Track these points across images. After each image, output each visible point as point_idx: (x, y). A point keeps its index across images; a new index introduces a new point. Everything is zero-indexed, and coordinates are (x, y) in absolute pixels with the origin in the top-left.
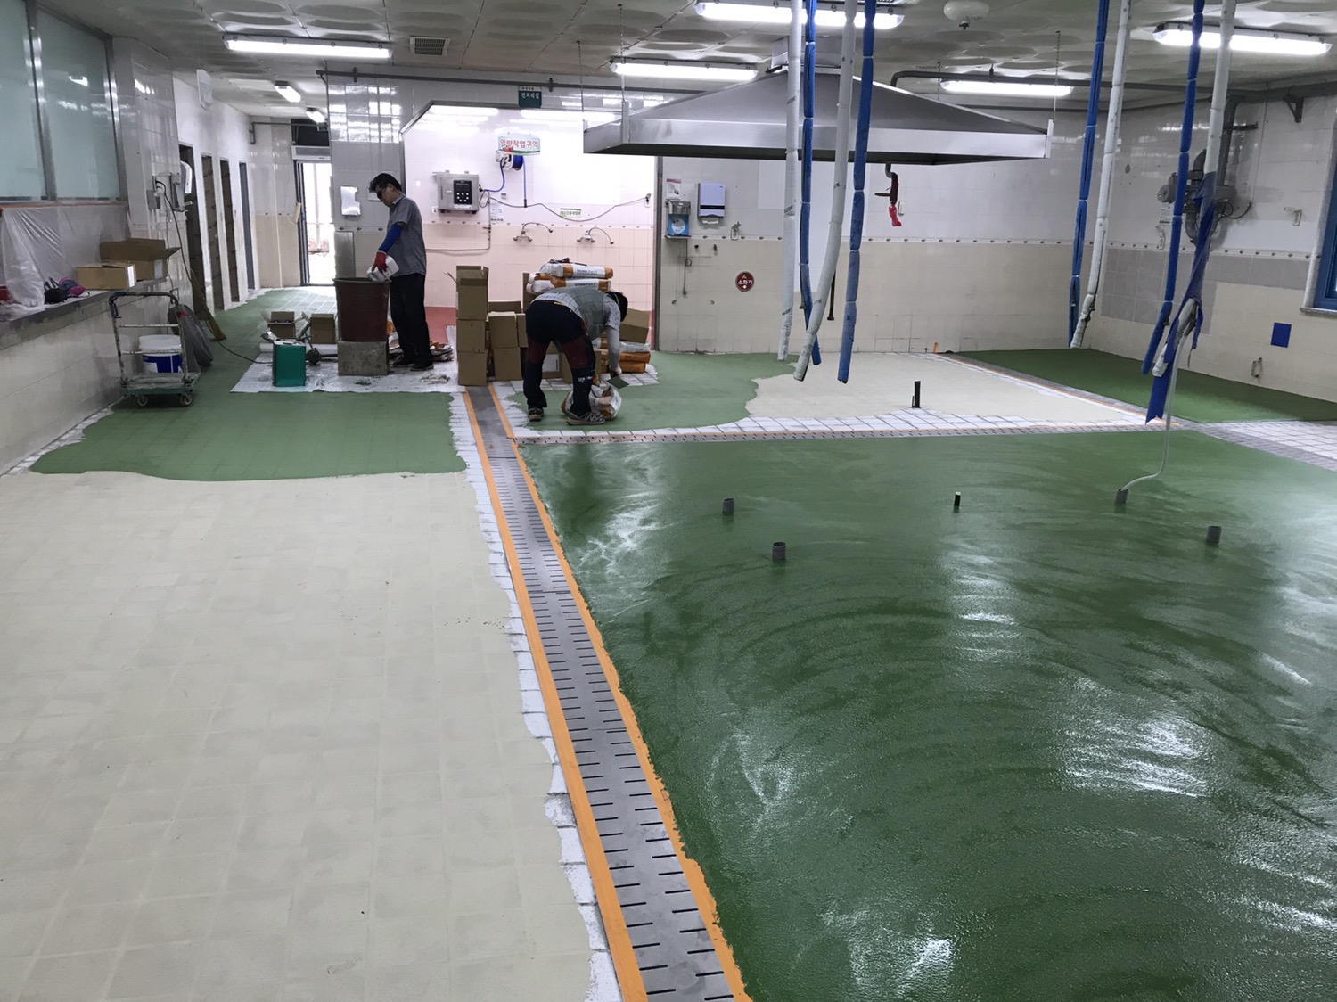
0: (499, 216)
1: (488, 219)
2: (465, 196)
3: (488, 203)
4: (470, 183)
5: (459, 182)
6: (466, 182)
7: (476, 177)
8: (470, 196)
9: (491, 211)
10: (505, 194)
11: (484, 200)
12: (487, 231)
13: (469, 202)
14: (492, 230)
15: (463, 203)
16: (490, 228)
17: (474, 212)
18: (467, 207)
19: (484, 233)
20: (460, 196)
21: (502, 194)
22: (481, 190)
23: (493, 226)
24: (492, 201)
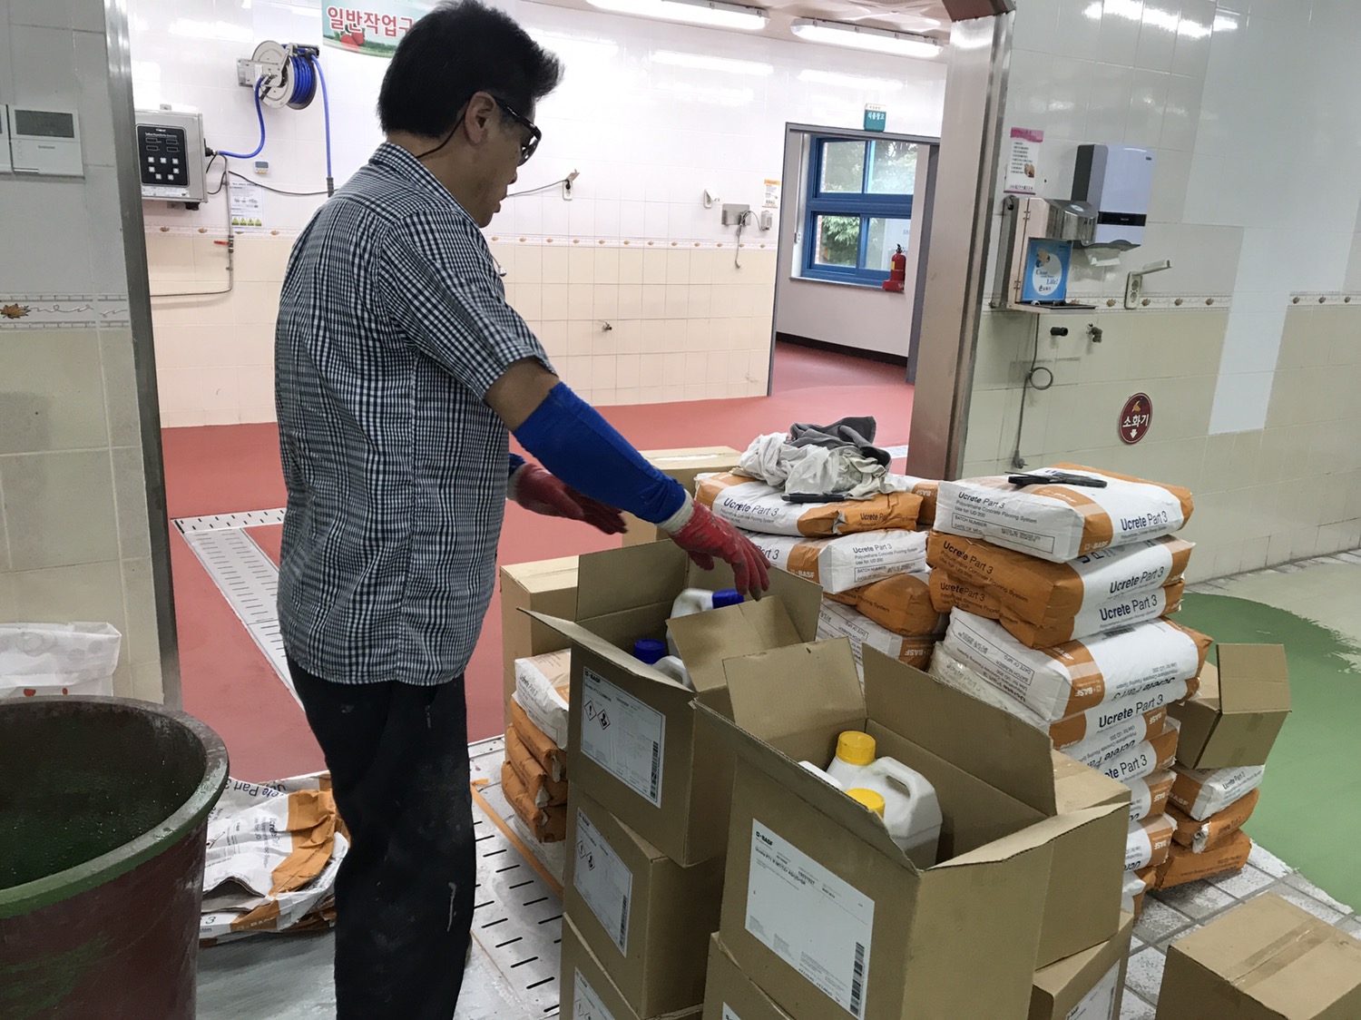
0: (251, 215)
1: (224, 222)
2: (170, 167)
3: (224, 183)
4: (180, 134)
5: (153, 130)
6: (170, 131)
7: (197, 121)
8: (183, 166)
9: (232, 202)
10: (265, 165)
11: (214, 178)
12: (224, 249)
13: (182, 181)
14: (235, 248)
15: (165, 182)
16: (230, 244)
17: (192, 206)
18: (177, 193)
19: (218, 255)
20: (157, 165)
21: (259, 165)
22: (209, 153)
23: (237, 240)
24: (232, 179)
